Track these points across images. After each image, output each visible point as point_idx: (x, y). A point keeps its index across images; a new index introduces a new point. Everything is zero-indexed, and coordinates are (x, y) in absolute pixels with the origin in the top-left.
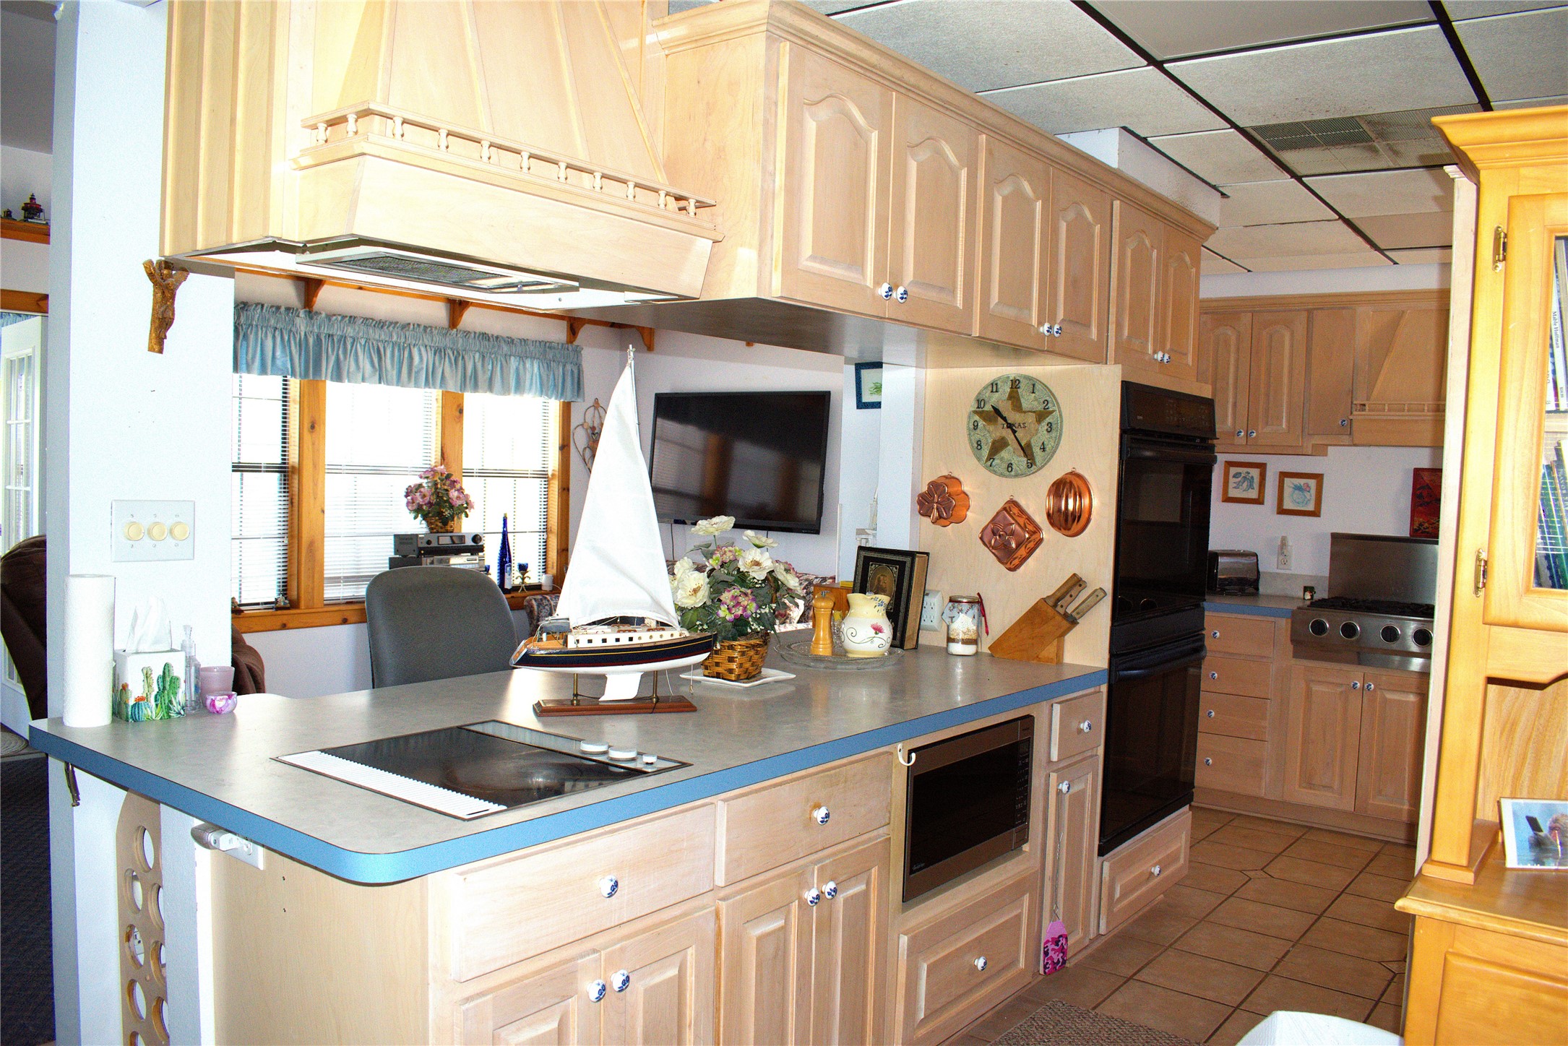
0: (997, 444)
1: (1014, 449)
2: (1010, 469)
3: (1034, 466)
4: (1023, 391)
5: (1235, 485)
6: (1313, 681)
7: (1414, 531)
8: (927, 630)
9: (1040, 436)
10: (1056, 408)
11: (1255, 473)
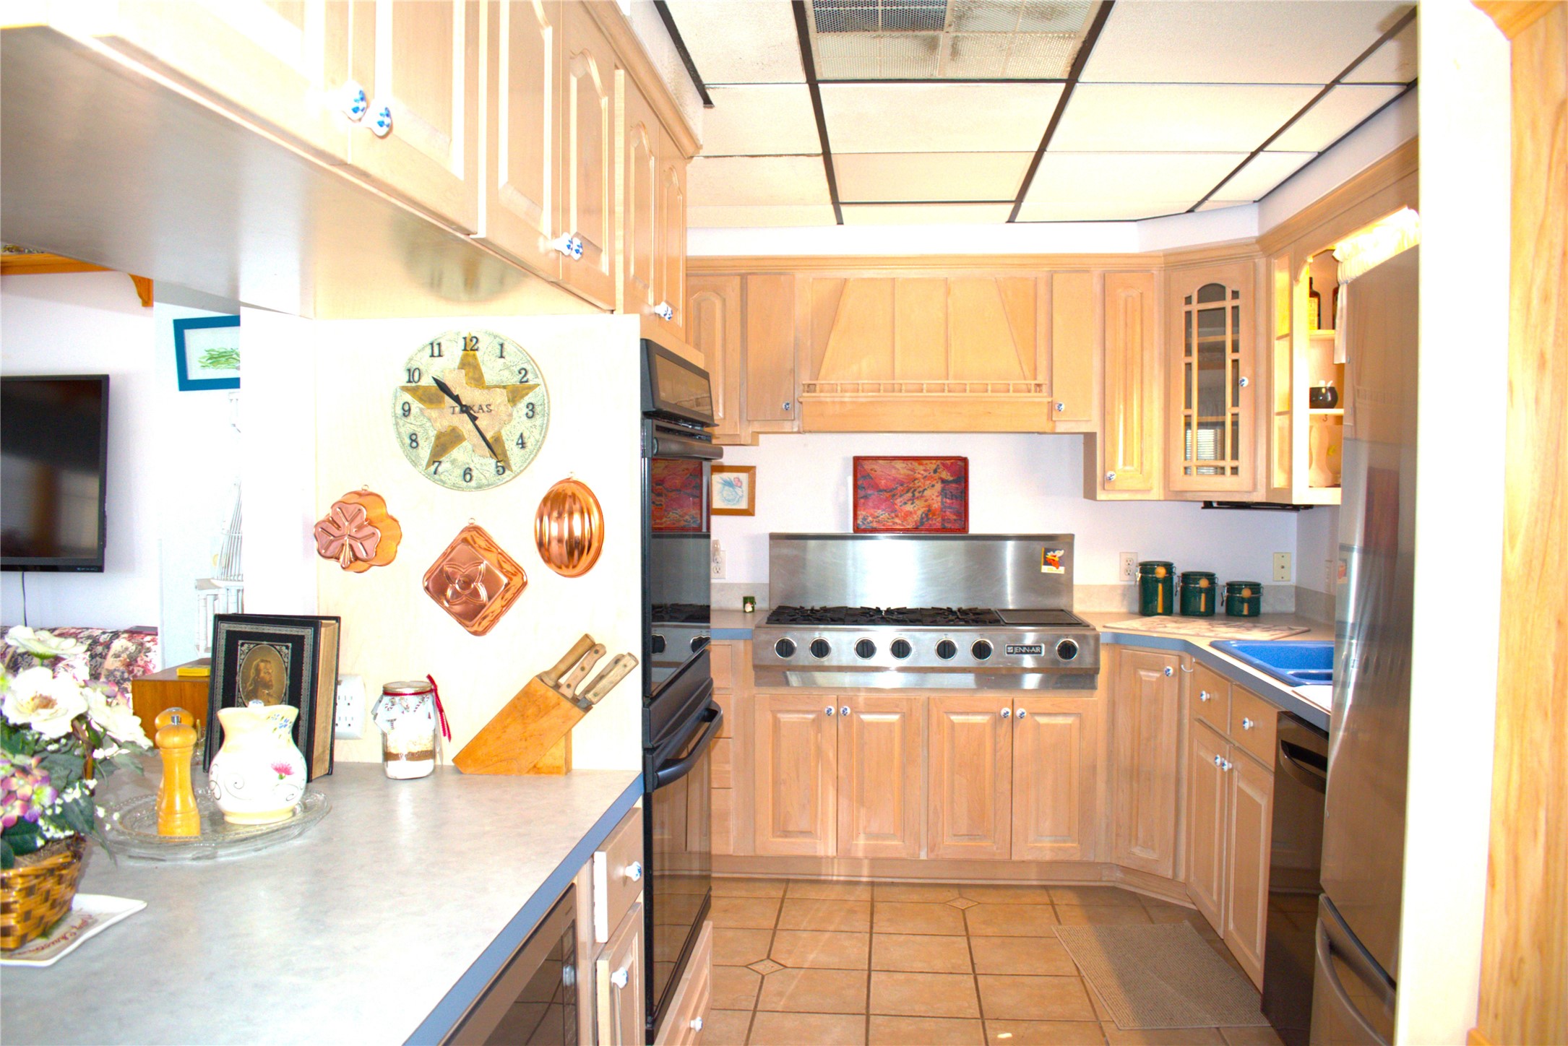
0: (442, 440)
1: (474, 446)
2: (468, 477)
3: (507, 472)
4: (486, 357)
6: (780, 711)
7: (857, 527)
8: (345, 738)
9: (513, 424)
10: (539, 381)
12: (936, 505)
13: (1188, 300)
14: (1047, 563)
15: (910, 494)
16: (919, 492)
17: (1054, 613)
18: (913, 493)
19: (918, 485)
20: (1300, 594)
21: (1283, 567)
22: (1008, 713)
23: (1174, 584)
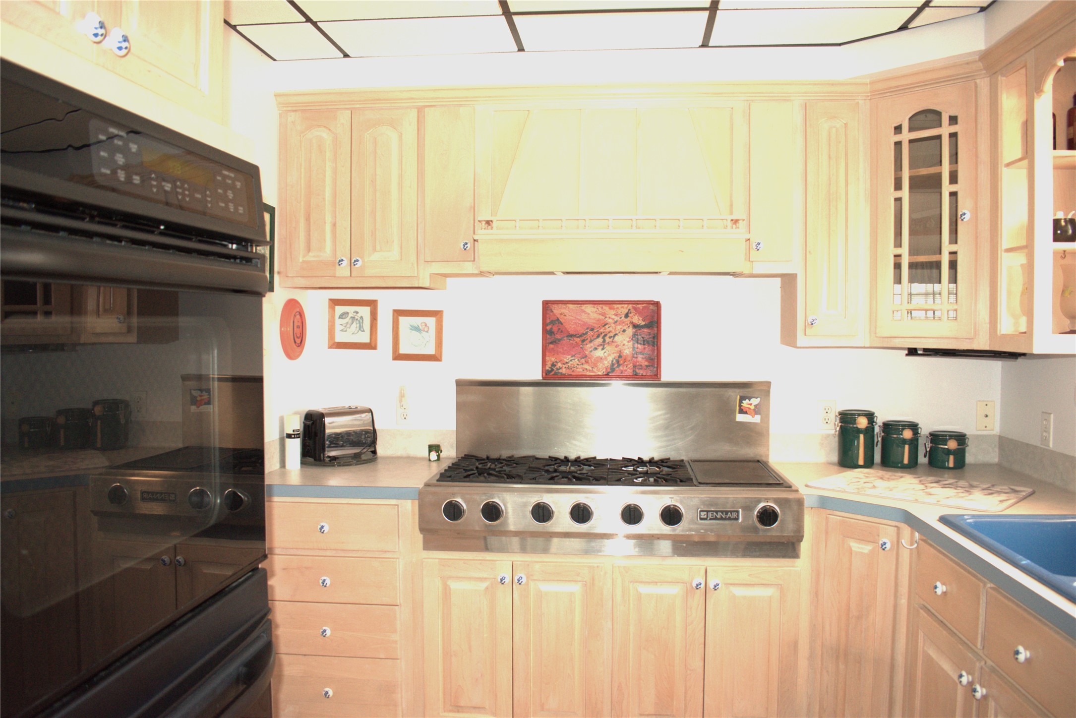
5: (342, 327)
6: (450, 577)
7: (546, 373)
11: (365, 311)
12: (627, 351)
13: (898, 129)
14: (742, 411)
15: (600, 340)
16: (610, 337)
17: (750, 464)
18: (604, 338)
19: (608, 330)
20: (1004, 443)
21: (987, 416)
22: (700, 584)
23: (875, 433)
